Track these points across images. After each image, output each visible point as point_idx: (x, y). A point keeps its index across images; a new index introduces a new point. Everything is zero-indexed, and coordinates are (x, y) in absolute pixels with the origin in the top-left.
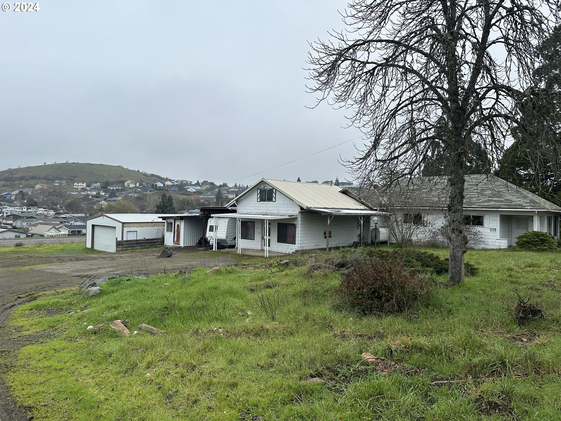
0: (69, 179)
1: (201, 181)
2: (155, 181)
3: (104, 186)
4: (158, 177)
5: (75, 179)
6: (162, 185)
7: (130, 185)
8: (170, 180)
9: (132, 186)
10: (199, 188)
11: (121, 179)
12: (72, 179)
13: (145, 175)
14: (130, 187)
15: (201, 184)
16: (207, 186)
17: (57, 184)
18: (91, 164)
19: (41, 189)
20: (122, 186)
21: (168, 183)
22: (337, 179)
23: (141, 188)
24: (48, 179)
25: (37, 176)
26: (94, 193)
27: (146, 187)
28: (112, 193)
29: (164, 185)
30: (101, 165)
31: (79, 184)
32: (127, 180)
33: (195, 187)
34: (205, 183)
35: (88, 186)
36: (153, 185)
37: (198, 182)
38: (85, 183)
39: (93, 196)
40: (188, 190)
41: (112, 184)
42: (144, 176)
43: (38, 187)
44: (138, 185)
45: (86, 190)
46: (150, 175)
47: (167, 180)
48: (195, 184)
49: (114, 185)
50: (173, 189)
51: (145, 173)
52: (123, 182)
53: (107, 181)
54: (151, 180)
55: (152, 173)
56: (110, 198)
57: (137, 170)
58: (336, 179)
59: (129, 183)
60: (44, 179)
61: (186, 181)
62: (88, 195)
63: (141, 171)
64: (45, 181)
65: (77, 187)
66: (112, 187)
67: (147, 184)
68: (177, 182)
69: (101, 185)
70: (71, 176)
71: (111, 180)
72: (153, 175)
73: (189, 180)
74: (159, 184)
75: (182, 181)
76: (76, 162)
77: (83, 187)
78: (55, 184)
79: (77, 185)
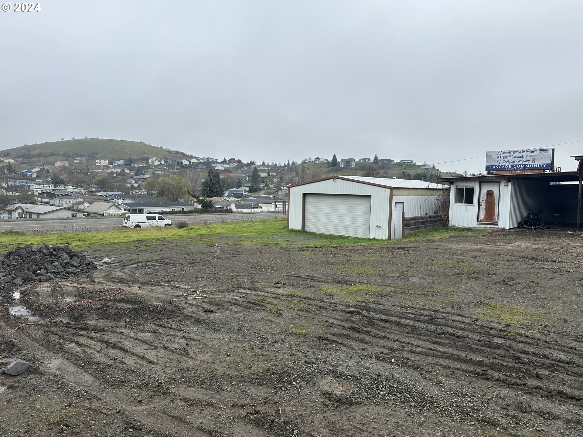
0: (89, 156)
1: (228, 159)
2: (180, 158)
3: (128, 163)
4: (183, 154)
5: (96, 155)
6: (188, 163)
7: (155, 162)
8: (195, 158)
9: (157, 163)
10: (227, 166)
11: (145, 156)
12: (93, 155)
13: (170, 152)
14: (155, 164)
15: (228, 162)
16: (235, 164)
17: (78, 161)
18: (111, 140)
19: (61, 167)
20: (147, 164)
21: (194, 161)
22: (376, 156)
23: (166, 166)
24: (67, 156)
25: (56, 153)
26: (119, 171)
27: (171, 165)
28: (138, 171)
29: (190, 162)
30: (121, 141)
31: (101, 162)
32: (152, 157)
33: (222, 165)
34: (232, 160)
35: (110, 163)
36: (178, 163)
37: (225, 159)
38: (107, 161)
39: (118, 174)
40: (216, 168)
41: (136, 161)
42: (168, 153)
43: (58, 164)
44: (163, 162)
45: (109, 167)
46: (174, 151)
47: (192, 157)
48: (222, 162)
49: (138, 162)
50: (200, 166)
51: (168, 150)
52: (147, 159)
53: (130, 158)
54: (176, 157)
55: (176, 150)
56: (136, 176)
57: (159, 147)
58: (374, 156)
59: (154, 160)
60: (64, 155)
61: (211, 158)
62: (112, 173)
63: (164, 148)
64: (65, 158)
65: (99, 164)
66: (136, 164)
67: (172, 161)
68: (203, 159)
69: (124, 162)
70: (92, 153)
71: (134, 157)
72: (177, 152)
73: (215, 158)
74: (185, 162)
75: (208, 159)
76: (95, 138)
77: (105, 164)
78: (76, 161)
79: (99, 162)
